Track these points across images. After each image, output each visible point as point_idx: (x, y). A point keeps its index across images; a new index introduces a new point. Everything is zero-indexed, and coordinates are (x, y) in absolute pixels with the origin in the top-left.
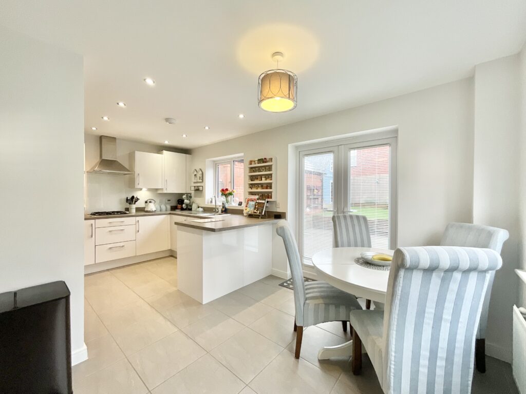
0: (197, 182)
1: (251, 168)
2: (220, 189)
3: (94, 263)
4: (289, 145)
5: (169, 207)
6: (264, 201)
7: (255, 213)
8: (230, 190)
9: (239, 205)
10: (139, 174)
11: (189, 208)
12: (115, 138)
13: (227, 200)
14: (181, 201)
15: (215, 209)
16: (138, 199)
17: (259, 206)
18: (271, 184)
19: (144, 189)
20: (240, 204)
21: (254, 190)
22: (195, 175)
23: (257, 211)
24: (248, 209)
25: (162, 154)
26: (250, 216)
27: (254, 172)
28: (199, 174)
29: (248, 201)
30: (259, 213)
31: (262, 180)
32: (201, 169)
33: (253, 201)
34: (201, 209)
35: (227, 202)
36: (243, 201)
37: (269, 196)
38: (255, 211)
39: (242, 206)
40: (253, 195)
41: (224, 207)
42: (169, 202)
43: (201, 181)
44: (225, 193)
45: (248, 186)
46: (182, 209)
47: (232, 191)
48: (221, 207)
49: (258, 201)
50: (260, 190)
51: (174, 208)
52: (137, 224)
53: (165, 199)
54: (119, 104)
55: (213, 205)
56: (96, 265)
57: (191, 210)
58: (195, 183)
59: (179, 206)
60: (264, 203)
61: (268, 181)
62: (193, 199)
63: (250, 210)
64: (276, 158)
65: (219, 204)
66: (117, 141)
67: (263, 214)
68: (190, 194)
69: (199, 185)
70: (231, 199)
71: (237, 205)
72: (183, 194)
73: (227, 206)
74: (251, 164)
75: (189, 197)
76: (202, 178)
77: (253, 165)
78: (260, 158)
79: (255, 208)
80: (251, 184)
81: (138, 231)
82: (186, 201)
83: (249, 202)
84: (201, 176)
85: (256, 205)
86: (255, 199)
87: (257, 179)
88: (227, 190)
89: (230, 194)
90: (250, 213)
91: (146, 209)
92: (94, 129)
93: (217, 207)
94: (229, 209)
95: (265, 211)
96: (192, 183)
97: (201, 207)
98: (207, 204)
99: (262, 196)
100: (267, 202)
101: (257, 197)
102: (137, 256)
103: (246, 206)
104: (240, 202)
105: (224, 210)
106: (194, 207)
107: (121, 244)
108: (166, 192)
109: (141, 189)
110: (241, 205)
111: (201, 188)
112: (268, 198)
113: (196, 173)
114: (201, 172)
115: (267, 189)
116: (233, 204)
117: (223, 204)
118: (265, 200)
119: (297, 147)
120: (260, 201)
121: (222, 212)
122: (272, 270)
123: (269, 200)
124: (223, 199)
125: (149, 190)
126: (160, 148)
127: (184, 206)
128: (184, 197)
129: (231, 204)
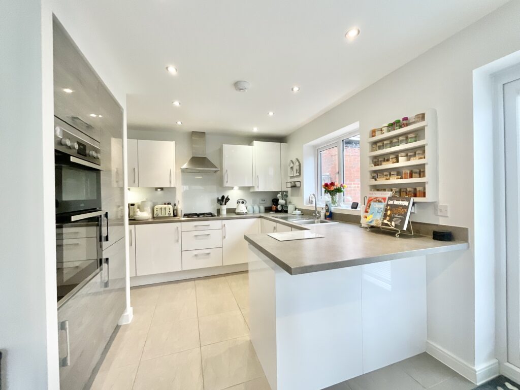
0: (294, 177)
1: (375, 143)
2: (323, 184)
3: (181, 270)
4: (474, 71)
5: (262, 208)
6: (406, 203)
7: (387, 225)
8: (338, 184)
9: (352, 208)
10: (227, 171)
11: (284, 211)
12: (204, 133)
13: (333, 199)
14: (275, 202)
15: (314, 212)
16: (228, 199)
17: (392, 211)
18: (423, 166)
19: (236, 188)
20: (355, 206)
21: (381, 181)
22: (292, 168)
23: (390, 220)
24: (370, 217)
25: (252, 145)
26: (374, 229)
27: (380, 148)
28: (296, 167)
29: (370, 201)
30: (396, 226)
31: (398, 161)
32: (297, 160)
33: (379, 201)
34: (298, 212)
35: (334, 202)
36: (359, 201)
37: (417, 192)
38: (385, 221)
39: (358, 209)
40: (378, 190)
41: (327, 210)
42: (264, 202)
43: (298, 174)
44: (332, 189)
45: (368, 175)
46: (277, 211)
47: (341, 185)
48: (325, 211)
49: (391, 202)
50: (394, 180)
51: (268, 210)
52: (224, 228)
53: (258, 199)
54: (169, 69)
55: (312, 207)
56: (183, 272)
57: (286, 212)
58: (291, 177)
59: (274, 207)
60: (406, 207)
61: (415, 161)
62: (290, 198)
63: (375, 217)
64: (436, 111)
65: (321, 205)
66: (207, 136)
67: (405, 228)
68: (287, 192)
69: (296, 179)
70: (340, 198)
71: (350, 208)
72: (277, 193)
73: (333, 209)
74: (373, 136)
75: (285, 195)
76: (299, 171)
77: (379, 137)
78: (392, 122)
79: (385, 216)
80: (375, 172)
81: (225, 237)
82: (281, 201)
83: (372, 203)
84: (298, 168)
85: (386, 210)
86: (384, 199)
87: (388, 160)
88: (332, 184)
89: (338, 190)
90: (374, 224)
91: (237, 211)
92: (179, 123)
93: (318, 210)
94: (336, 214)
95: (409, 222)
96: (289, 178)
97: (299, 210)
98: (305, 206)
99: (400, 192)
100: (414, 204)
101: (388, 194)
102: (225, 266)
103: (366, 212)
104: (354, 203)
105: (328, 214)
106: (290, 208)
107: (208, 251)
108: (257, 190)
109: (232, 188)
110: (356, 208)
111: (298, 184)
112: (415, 196)
113: (292, 165)
114: (297, 164)
115: (411, 177)
116: (343, 205)
117: (327, 205)
118: (409, 201)
119: (495, 77)
120: (396, 203)
121: (326, 217)
122: (427, 342)
123: (417, 199)
124: (328, 197)
125: (242, 188)
126: (250, 139)
127: (279, 207)
128: (279, 195)
129: (340, 206)
